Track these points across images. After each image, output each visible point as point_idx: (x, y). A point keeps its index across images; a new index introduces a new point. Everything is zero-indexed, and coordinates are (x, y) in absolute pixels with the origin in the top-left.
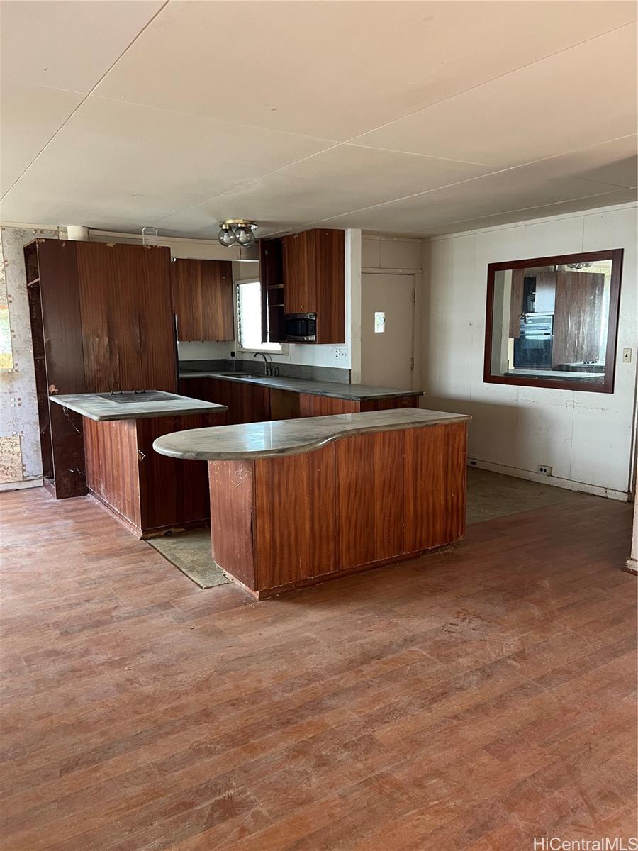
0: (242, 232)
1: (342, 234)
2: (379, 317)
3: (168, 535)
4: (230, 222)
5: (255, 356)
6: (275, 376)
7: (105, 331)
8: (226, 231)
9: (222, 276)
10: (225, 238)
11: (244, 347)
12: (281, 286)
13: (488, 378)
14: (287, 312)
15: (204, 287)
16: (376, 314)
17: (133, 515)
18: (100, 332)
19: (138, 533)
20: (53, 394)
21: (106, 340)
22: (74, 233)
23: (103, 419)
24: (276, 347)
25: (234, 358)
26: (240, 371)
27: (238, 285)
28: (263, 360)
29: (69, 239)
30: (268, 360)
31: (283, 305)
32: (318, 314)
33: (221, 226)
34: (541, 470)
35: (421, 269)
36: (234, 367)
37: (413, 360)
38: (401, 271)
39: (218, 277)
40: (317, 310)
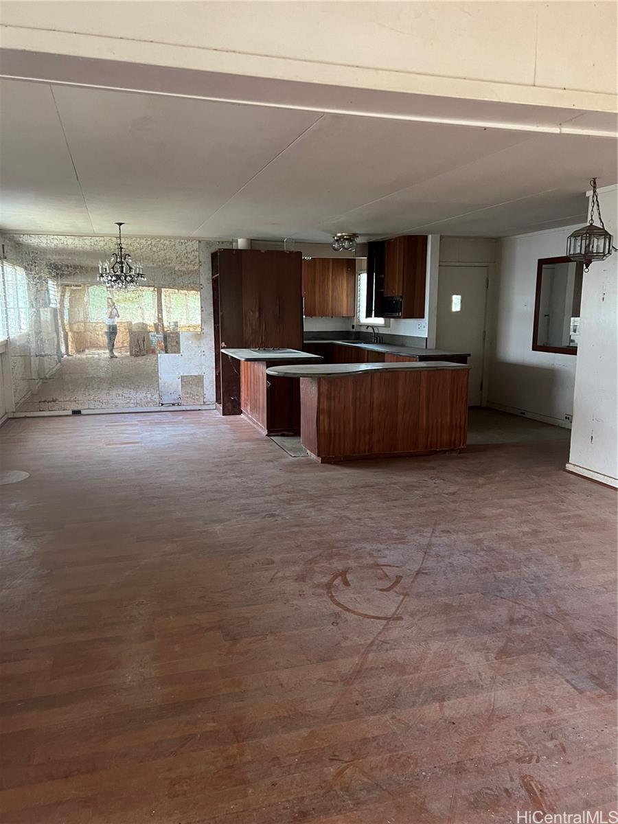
0: (347, 242)
1: (425, 239)
2: (457, 299)
3: (282, 435)
4: (339, 235)
5: (367, 328)
6: (380, 343)
7: (257, 308)
8: (337, 240)
9: (348, 268)
10: (336, 246)
11: (361, 321)
12: (383, 276)
13: (535, 348)
14: (385, 295)
15: (334, 277)
16: (454, 296)
17: (263, 423)
18: (253, 309)
19: (265, 432)
20: (224, 348)
21: (257, 314)
22: (241, 243)
23: (247, 360)
24: (380, 321)
25: (354, 330)
26: (357, 339)
27: (359, 274)
28: (372, 331)
29: (239, 248)
30: (376, 331)
31: (383, 291)
32: (404, 296)
33: (334, 237)
34: (566, 418)
35: (495, 262)
36: (353, 336)
37: (485, 332)
38: (477, 264)
39: (345, 269)
40: (403, 294)
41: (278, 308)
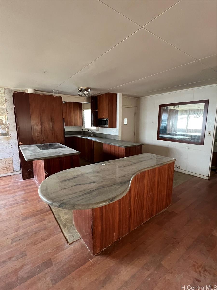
0: (86, 91)
1: (116, 95)
2: (126, 120)
4: (82, 88)
5: (89, 130)
7: (40, 124)
8: (80, 91)
10: (80, 93)
11: (85, 128)
12: (97, 110)
13: (159, 138)
14: (99, 118)
15: (74, 111)
16: (125, 119)
18: (38, 124)
20: (21, 145)
21: (40, 126)
22: (30, 91)
24: (95, 128)
25: (83, 131)
27: (84, 110)
28: (91, 132)
31: (97, 116)
32: (109, 119)
33: (79, 89)
34: (176, 167)
35: (137, 106)
36: (82, 133)
37: (134, 132)
38: (132, 107)
39: (78, 108)
40: (108, 117)
41: (51, 123)
